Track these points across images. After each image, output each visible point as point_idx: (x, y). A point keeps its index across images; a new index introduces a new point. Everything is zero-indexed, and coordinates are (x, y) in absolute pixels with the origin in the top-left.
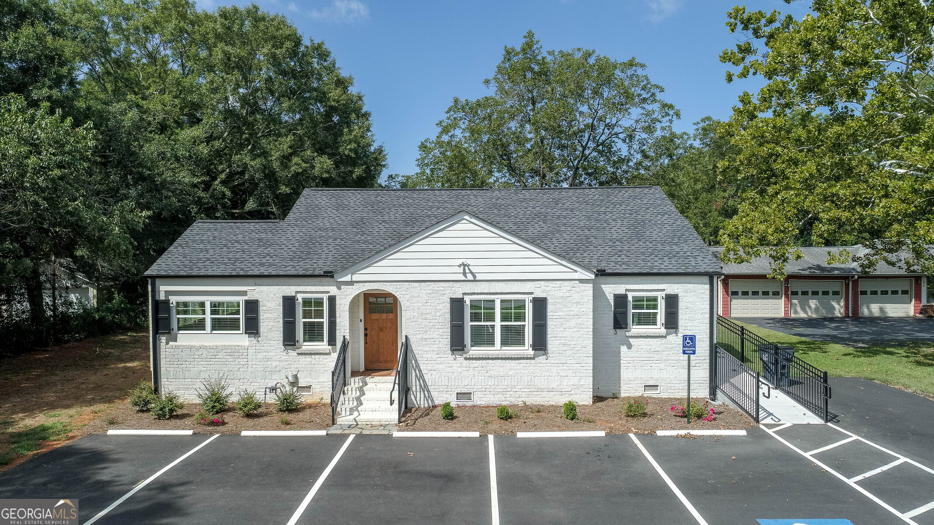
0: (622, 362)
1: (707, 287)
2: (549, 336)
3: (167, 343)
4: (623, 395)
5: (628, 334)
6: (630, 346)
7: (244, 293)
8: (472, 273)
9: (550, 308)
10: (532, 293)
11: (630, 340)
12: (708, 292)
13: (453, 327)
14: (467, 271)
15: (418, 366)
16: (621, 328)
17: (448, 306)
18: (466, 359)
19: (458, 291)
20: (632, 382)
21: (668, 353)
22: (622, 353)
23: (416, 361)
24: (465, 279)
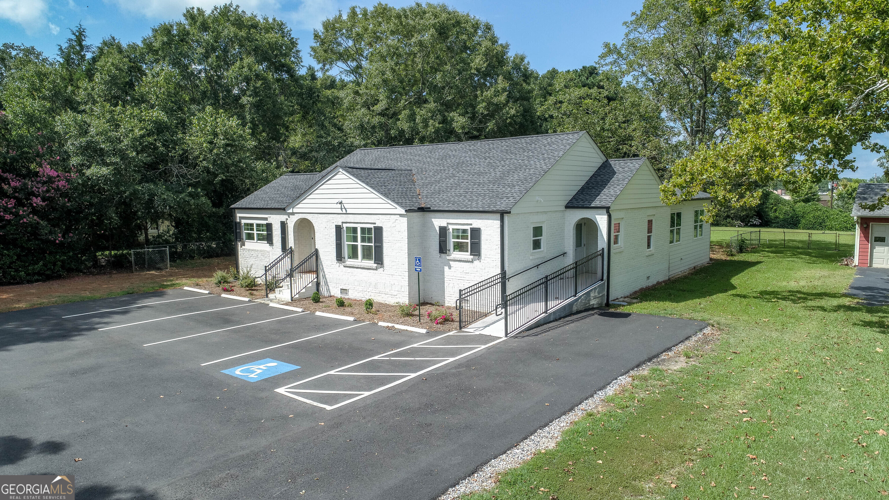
0: (445, 279)
1: (498, 223)
2: (384, 255)
3: (241, 247)
4: (446, 305)
5: (448, 258)
6: (450, 267)
7: (266, 219)
8: (345, 208)
9: (385, 234)
10: (375, 223)
11: (451, 263)
12: (499, 226)
13: (337, 244)
14: (343, 207)
15: (323, 269)
16: (443, 253)
17: (334, 230)
18: (344, 266)
19: (339, 220)
20: (452, 296)
21: (474, 275)
22: (445, 272)
23: (322, 265)
24: (342, 212)
